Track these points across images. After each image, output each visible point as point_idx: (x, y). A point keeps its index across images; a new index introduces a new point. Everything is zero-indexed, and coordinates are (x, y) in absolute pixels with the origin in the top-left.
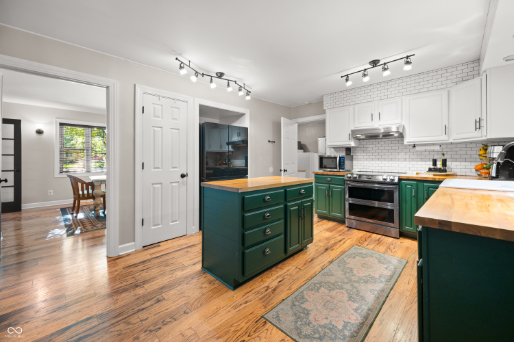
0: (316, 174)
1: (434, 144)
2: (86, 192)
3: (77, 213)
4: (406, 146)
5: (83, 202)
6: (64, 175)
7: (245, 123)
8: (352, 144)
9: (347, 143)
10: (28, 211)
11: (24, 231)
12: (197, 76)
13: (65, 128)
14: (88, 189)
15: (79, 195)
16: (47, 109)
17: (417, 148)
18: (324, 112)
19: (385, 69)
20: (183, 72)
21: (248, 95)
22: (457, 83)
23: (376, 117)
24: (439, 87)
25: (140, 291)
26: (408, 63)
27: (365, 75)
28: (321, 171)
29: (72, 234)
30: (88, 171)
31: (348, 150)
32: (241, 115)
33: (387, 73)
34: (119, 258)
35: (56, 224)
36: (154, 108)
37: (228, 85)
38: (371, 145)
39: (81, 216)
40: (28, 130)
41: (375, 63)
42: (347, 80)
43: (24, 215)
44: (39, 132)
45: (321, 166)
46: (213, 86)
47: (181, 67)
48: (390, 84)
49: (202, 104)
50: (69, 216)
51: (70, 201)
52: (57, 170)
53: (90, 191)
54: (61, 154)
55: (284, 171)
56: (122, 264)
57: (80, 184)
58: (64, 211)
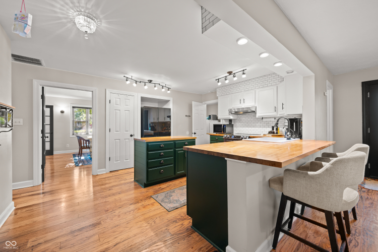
0: (211, 136)
1: (270, 118)
2: (85, 145)
3: (81, 156)
4: (257, 118)
5: (84, 151)
6: (74, 136)
7: (170, 106)
8: (231, 117)
9: (228, 117)
10: (57, 155)
11: (55, 164)
12: (136, 83)
13: (76, 110)
14: (86, 144)
15: (82, 146)
16: (66, 99)
17: (264, 120)
18: (217, 98)
19: (234, 76)
20: (128, 82)
21: (169, 90)
22: (281, 82)
23: (242, 101)
24: (273, 84)
25: (103, 187)
26: (244, 73)
27: (226, 79)
28: (215, 134)
29: (78, 166)
30: (87, 134)
31: (230, 121)
32: (167, 102)
33: (235, 79)
34: (97, 175)
35: (70, 161)
36: (116, 100)
37: (155, 87)
38: (244, 118)
39: (83, 158)
40: (57, 111)
41: (230, 73)
42: (218, 82)
43: (54, 157)
44: (62, 112)
45: (215, 131)
46: (146, 87)
47: (127, 80)
48: (250, 81)
49: (143, 96)
50: (77, 158)
51: (77, 151)
52: (71, 133)
53: (88, 145)
54: (73, 124)
55: (195, 133)
56: (98, 178)
57: (82, 141)
58: (74, 155)
